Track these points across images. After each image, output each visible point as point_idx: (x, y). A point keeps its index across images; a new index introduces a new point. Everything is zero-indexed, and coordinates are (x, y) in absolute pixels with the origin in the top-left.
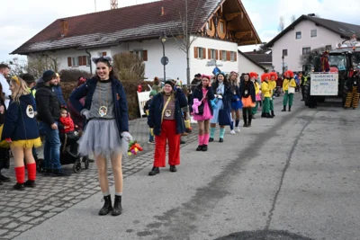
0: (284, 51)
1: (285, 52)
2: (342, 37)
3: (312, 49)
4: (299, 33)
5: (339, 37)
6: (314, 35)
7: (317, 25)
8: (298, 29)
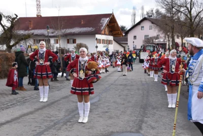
0: (134, 36)
3: (150, 36)
4: (143, 27)
6: (151, 28)
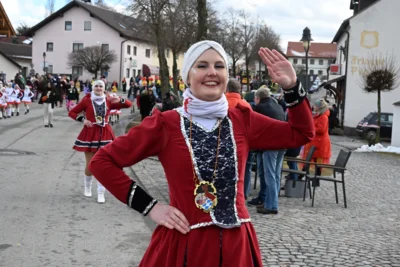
0: (48, 44)
1: (50, 47)
2: (122, 35)
3: (85, 46)
4: (68, 23)
5: (118, 35)
6: (87, 28)
7: (92, 15)
8: (68, 17)
